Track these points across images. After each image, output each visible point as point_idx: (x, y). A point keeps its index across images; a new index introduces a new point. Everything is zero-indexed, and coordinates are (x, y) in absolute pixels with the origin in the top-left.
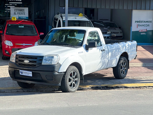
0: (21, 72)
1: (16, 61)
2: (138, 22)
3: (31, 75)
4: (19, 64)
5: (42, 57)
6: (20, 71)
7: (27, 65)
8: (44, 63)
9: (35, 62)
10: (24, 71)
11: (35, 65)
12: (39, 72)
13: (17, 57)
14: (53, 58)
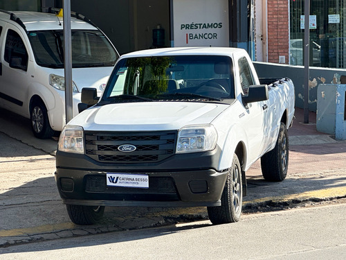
0: (112, 180)
1: (86, 151)
2: (187, 27)
3: (146, 185)
4: (101, 157)
5: (175, 133)
6: (108, 175)
7: (128, 158)
8: (181, 148)
9: (156, 147)
10: (121, 176)
11: (156, 157)
12: (170, 174)
13: (89, 138)
14: (204, 133)
